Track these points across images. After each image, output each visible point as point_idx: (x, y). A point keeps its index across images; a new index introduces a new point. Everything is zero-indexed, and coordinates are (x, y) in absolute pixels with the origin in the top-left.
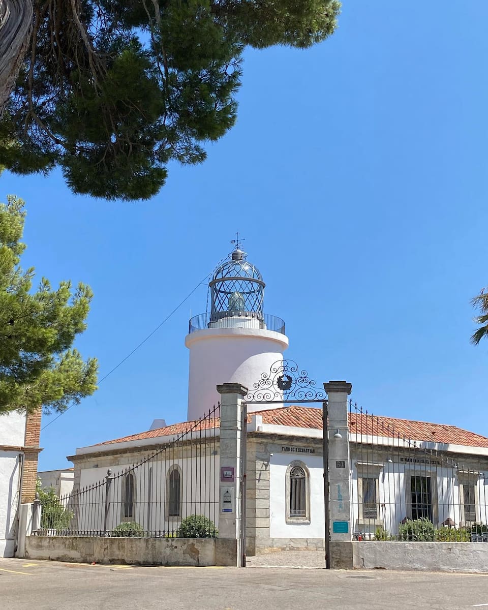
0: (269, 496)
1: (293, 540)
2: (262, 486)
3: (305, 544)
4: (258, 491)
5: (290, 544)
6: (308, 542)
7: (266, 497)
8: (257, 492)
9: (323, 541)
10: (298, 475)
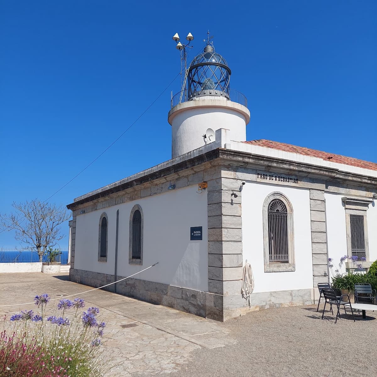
0: (241, 238)
1: (274, 295)
2: (231, 224)
3: (290, 298)
4: (226, 230)
5: (270, 300)
6: (293, 295)
7: (237, 238)
8: (224, 232)
9: (310, 292)
10: (278, 210)
